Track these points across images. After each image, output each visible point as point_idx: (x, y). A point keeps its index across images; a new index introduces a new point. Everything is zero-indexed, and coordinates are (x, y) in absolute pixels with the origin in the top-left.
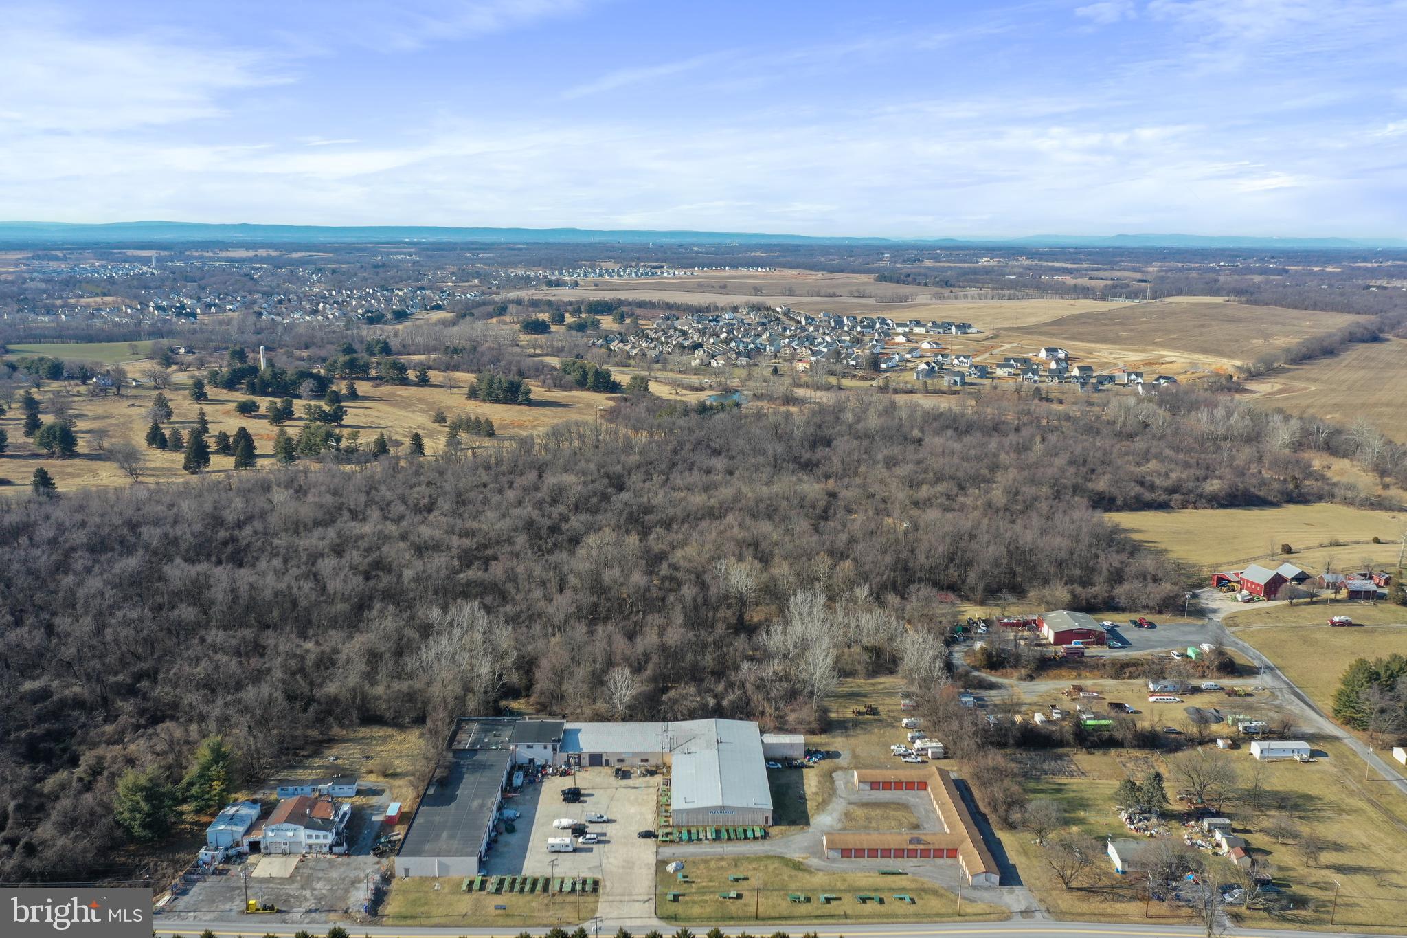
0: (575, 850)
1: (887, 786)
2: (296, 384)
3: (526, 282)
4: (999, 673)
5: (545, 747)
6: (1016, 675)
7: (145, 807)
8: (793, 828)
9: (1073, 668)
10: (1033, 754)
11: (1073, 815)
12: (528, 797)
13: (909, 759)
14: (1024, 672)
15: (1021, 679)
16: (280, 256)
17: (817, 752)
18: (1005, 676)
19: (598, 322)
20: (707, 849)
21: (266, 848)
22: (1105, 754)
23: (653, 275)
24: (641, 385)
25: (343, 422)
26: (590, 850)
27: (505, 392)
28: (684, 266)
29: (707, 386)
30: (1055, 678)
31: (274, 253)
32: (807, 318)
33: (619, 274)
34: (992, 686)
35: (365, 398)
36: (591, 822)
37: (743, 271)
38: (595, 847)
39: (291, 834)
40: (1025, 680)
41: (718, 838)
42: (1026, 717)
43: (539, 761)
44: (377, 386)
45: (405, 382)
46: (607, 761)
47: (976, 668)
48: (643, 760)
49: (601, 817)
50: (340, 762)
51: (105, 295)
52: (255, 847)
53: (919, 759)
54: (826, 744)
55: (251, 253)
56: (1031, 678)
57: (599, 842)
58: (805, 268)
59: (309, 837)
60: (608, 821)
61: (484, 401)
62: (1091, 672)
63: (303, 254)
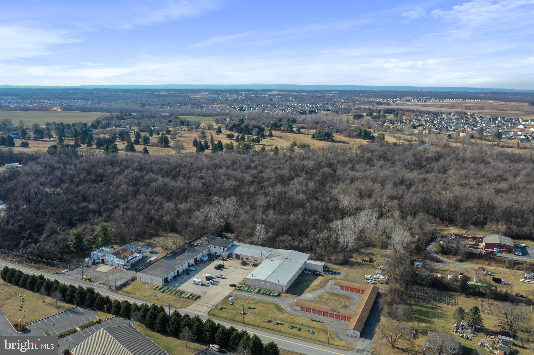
0: (203, 285)
1: (347, 288)
2: (252, 130)
3: (370, 102)
4: (446, 257)
5: (220, 249)
6: (455, 258)
7: (74, 241)
8: (293, 295)
9: (487, 260)
10: (436, 292)
11: (430, 319)
12: (204, 265)
13: (368, 281)
14: (459, 257)
15: (456, 261)
16: (288, 94)
17: (332, 271)
18: (449, 258)
19: (385, 116)
20: (252, 295)
21: (106, 262)
22: (475, 299)
23: (425, 101)
24: (382, 137)
25: (260, 143)
26: (208, 286)
27: (325, 136)
28: (441, 99)
29: (414, 140)
30: (475, 263)
31: (286, 93)
32: (480, 117)
33: (411, 101)
34: (438, 261)
35: (275, 136)
36: (217, 277)
37: (468, 101)
38: (211, 286)
39: (112, 258)
40: (458, 261)
41: (258, 292)
42: (443, 276)
43: (218, 254)
44: (282, 133)
45: (292, 132)
46: (242, 258)
47: (437, 253)
48: (246, 259)
49: (222, 276)
50: (154, 242)
51: (222, 104)
52: (103, 261)
53: (373, 282)
54: (339, 269)
55: (278, 93)
56: (462, 261)
57: (214, 284)
58: (498, 100)
59: (117, 261)
60: (224, 278)
61: (317, 140)
62: (496, 263)
63: (295, 93)
